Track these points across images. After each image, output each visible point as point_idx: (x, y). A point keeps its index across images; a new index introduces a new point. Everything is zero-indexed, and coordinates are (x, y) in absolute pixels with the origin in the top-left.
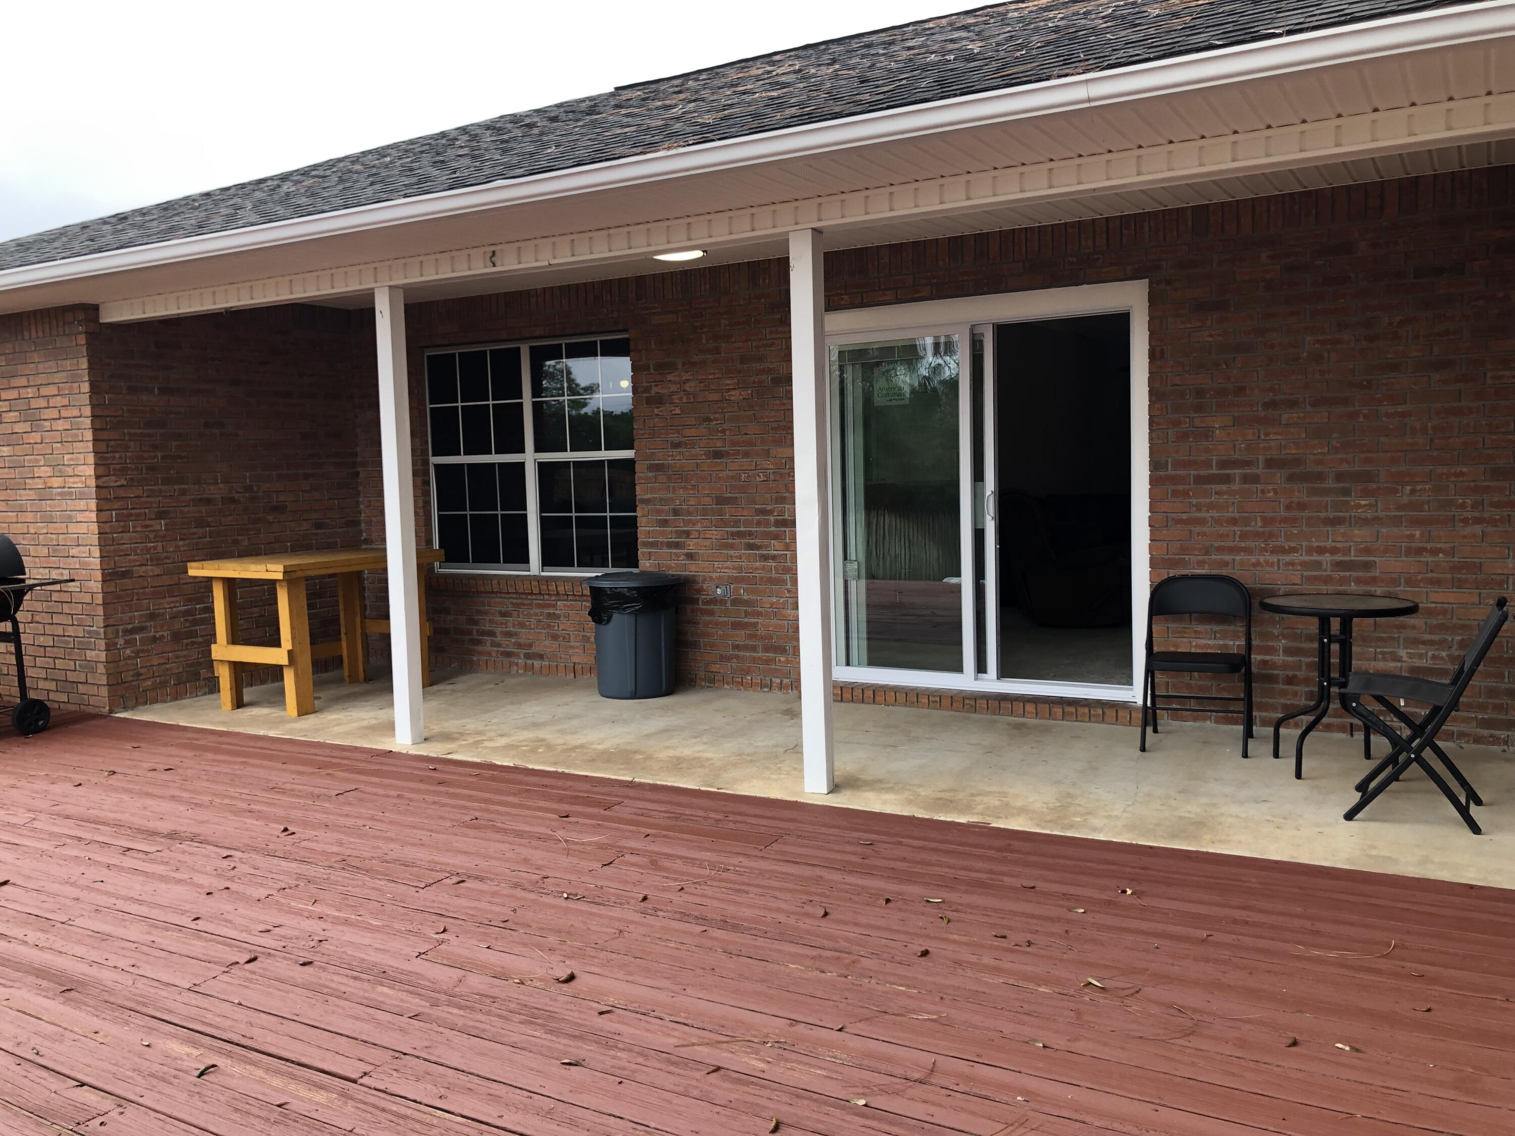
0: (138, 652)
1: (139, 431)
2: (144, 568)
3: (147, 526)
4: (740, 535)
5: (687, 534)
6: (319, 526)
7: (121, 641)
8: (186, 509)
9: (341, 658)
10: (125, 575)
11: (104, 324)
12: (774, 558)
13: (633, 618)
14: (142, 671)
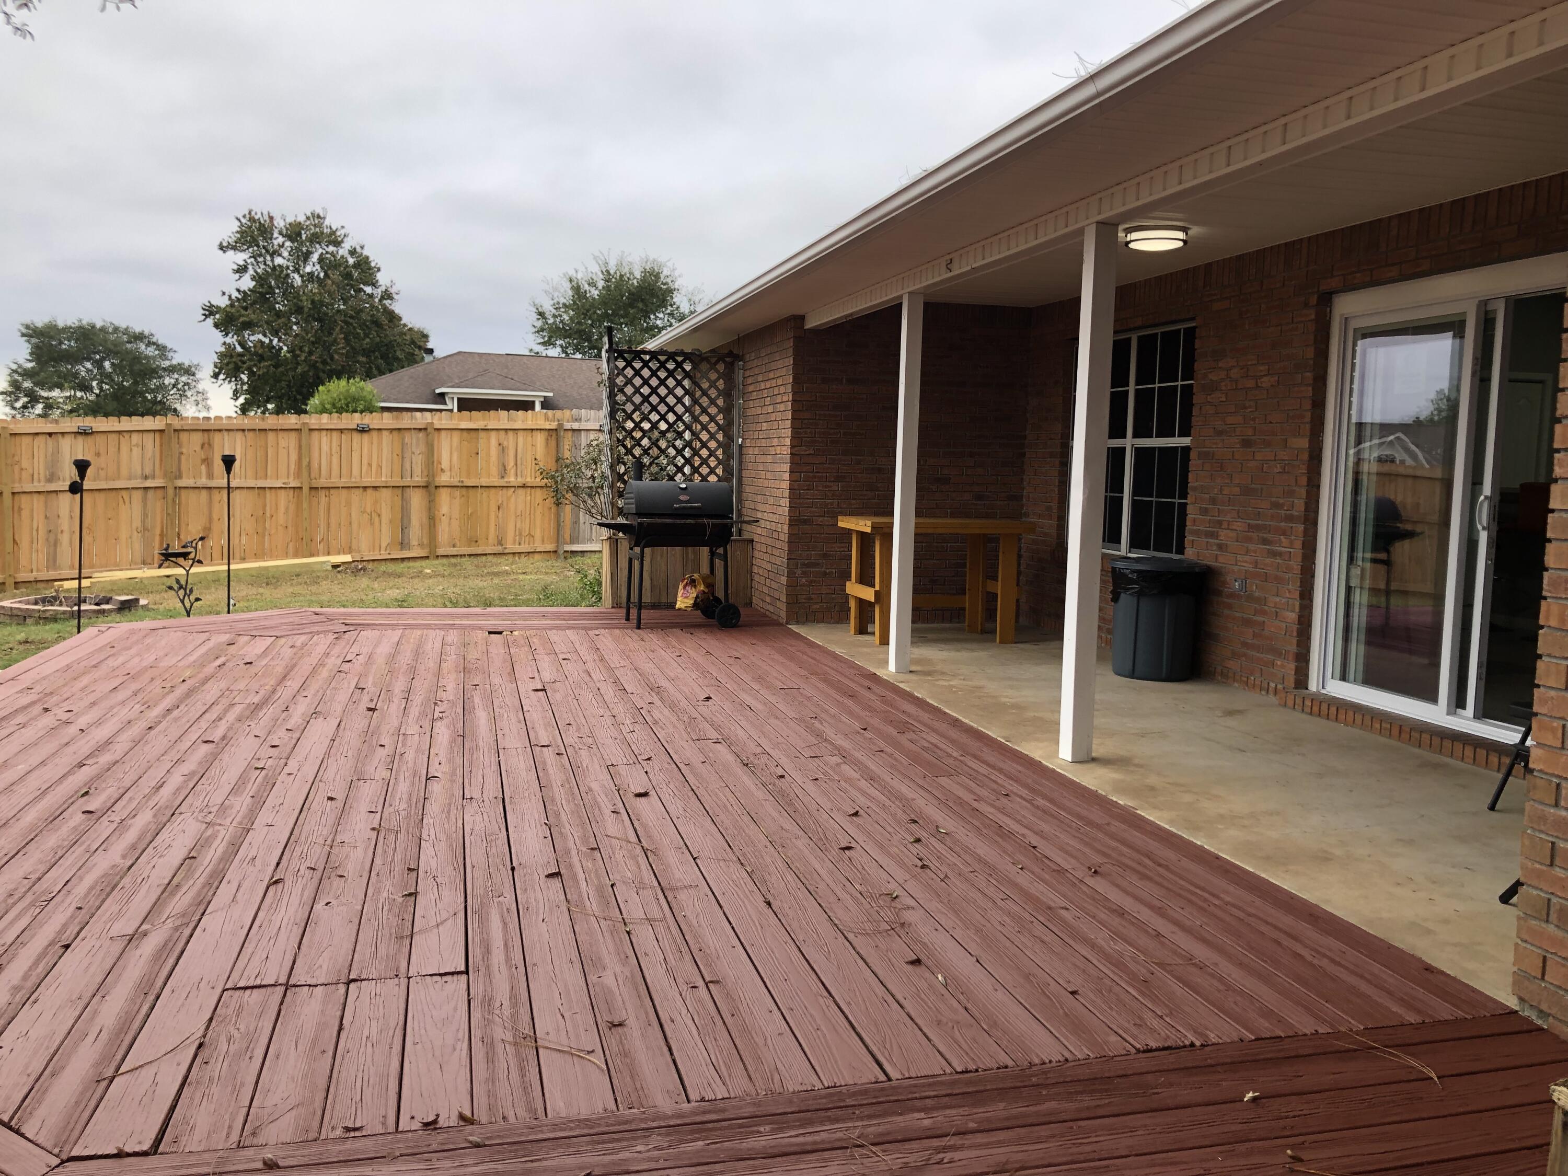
0: (811, 581)
1: (827, 413)
2: (821, 519)
3: (827, 487)
4: (1258, 528)
5: (1220, 523)
6: (980, 497)
7: (799, 572)
8: (860, 475)
9: (964, 609)
10: (805, 522)
11: (808, 329)
12: (1280, 554)
13: (1135, 600)
14: (813, 596)
